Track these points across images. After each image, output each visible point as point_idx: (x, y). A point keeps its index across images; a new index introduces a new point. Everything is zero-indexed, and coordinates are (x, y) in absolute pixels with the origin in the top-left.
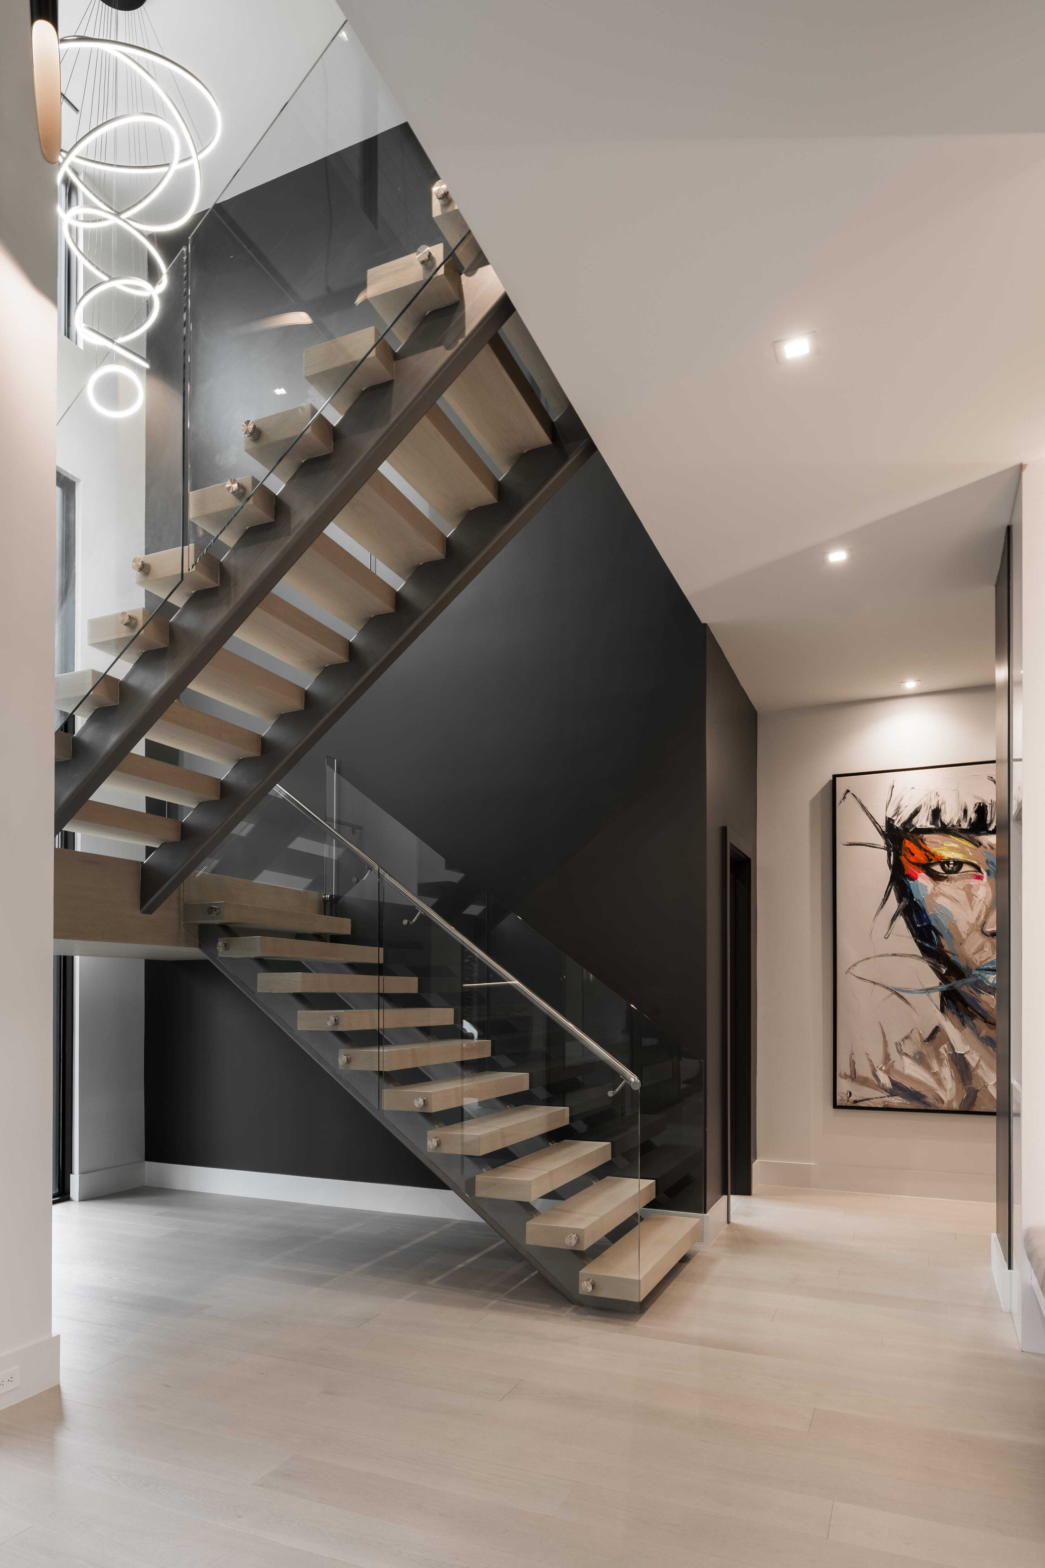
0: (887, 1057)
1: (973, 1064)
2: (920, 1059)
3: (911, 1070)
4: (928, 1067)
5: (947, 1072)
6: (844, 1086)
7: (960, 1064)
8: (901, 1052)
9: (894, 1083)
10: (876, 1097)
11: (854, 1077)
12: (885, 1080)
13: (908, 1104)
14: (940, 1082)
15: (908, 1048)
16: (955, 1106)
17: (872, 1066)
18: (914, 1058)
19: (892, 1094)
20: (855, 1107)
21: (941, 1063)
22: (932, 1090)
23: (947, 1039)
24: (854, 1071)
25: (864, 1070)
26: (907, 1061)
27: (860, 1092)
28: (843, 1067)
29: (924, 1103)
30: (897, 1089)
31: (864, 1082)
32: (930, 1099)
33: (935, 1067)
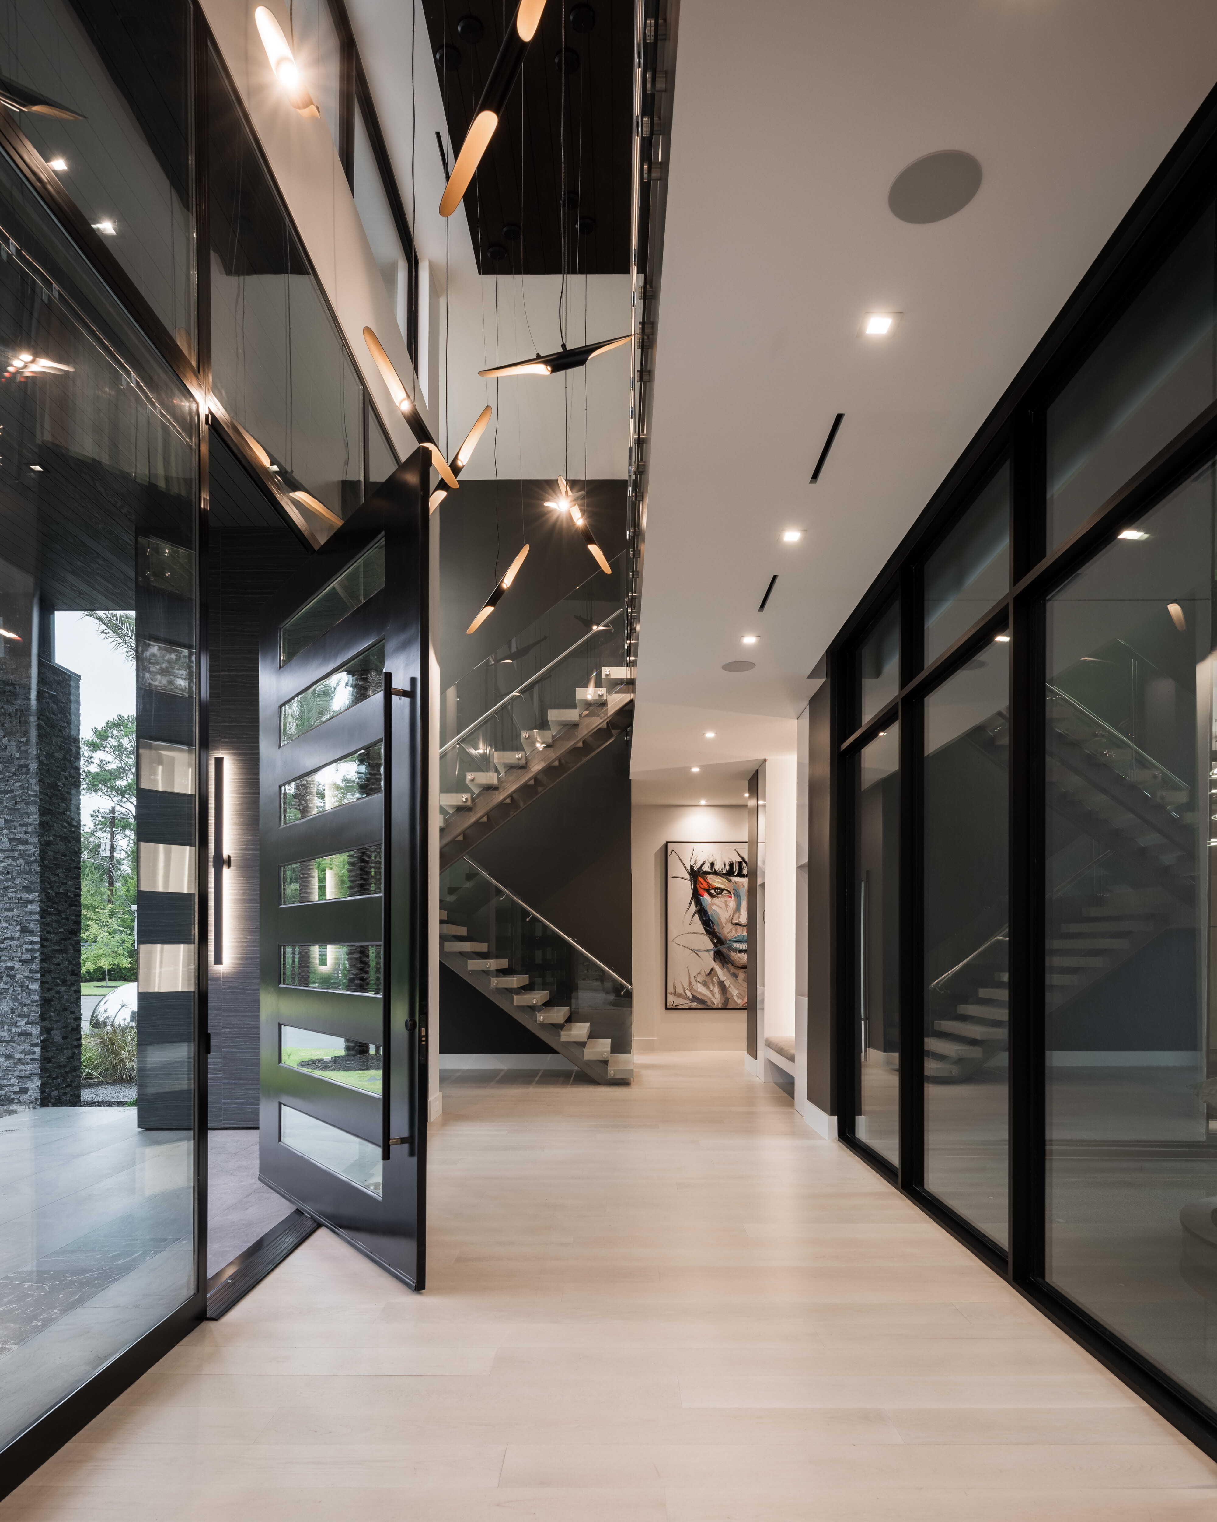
0: (690, 983)
1: (727, 986)
2: (705, 984)
3: (701, 989)
4: (708, 988)
5: (716, 990)
6: (671, 998)
7: (722, 986)
8: (696, 980)
9: (693, 996)
10: (686, 1003)
11: (675, 993)
12: (689, 994)
13: (699, 1006)
14: (713, 995)
15: (700, 979)
16: (720, 1006)
17: (684, 988)
18: (702, 984)
19: (692, 1001)
20: (676, 1008)
21: (714, 986)
22: (710, 999)
23: (716, 974)
24: (675, 991)
25: (680, 990)
26: (699, 985)
27: (678, 1001)
28: (670, 989)
29: (707, 1005)
30: (695, 999)
31: (680, 996)
32: (709, 1003)
33: (711, 988)
